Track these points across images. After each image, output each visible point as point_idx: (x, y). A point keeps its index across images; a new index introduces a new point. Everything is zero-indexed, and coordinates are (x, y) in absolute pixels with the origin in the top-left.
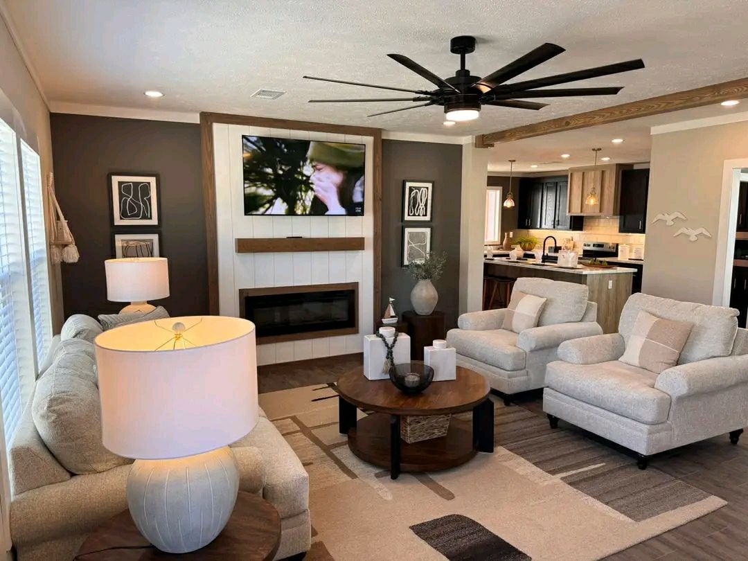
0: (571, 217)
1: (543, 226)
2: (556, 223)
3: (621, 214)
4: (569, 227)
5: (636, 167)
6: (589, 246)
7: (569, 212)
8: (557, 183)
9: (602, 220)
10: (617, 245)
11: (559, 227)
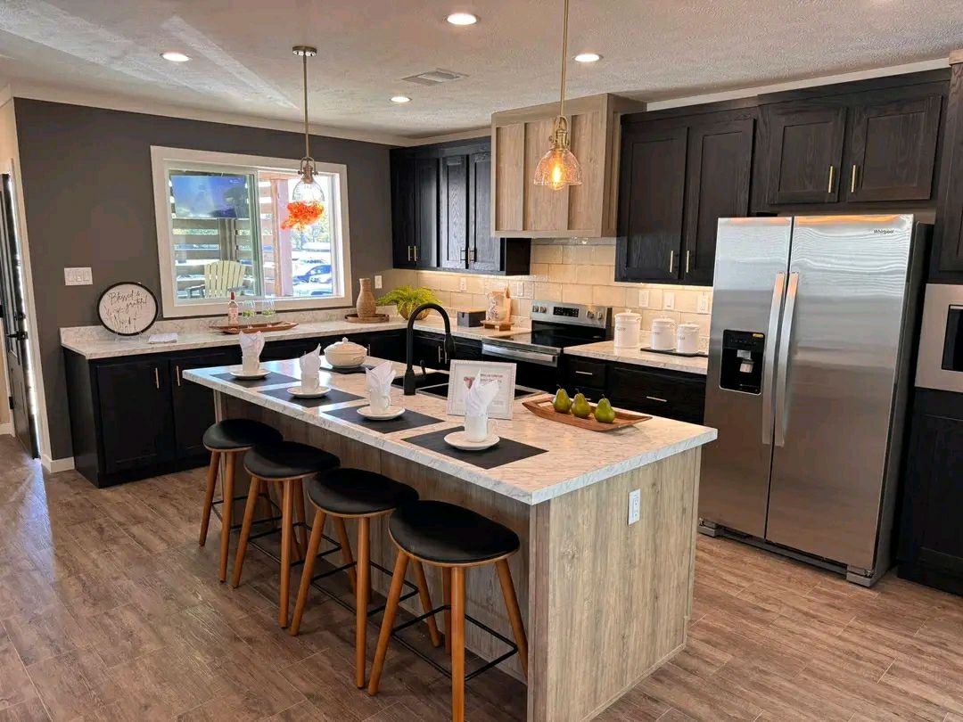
0: (502, 240)
1: (444, 263)
2: (471, 256)
3: (619, 234)
4: (498, 266)
5: (651, 107)
6: (545, 311)
7: (497, 228)
8: (468, 156)
9: (571, 250)
10: (610, 311)
11: (477, 266)
